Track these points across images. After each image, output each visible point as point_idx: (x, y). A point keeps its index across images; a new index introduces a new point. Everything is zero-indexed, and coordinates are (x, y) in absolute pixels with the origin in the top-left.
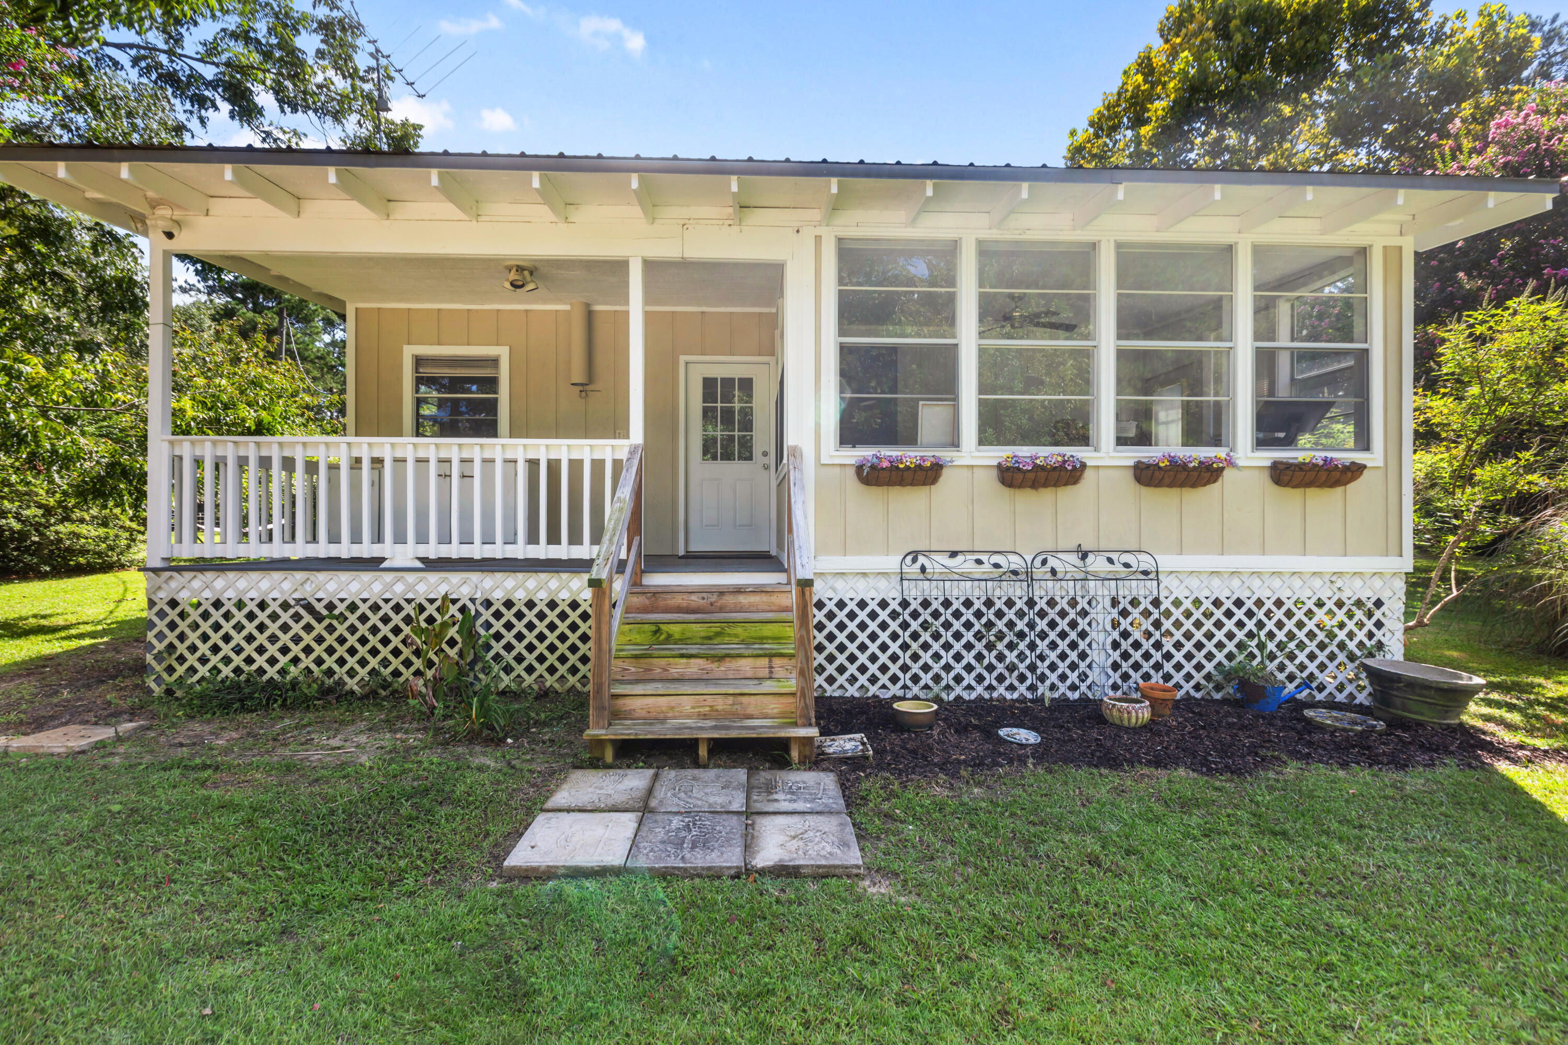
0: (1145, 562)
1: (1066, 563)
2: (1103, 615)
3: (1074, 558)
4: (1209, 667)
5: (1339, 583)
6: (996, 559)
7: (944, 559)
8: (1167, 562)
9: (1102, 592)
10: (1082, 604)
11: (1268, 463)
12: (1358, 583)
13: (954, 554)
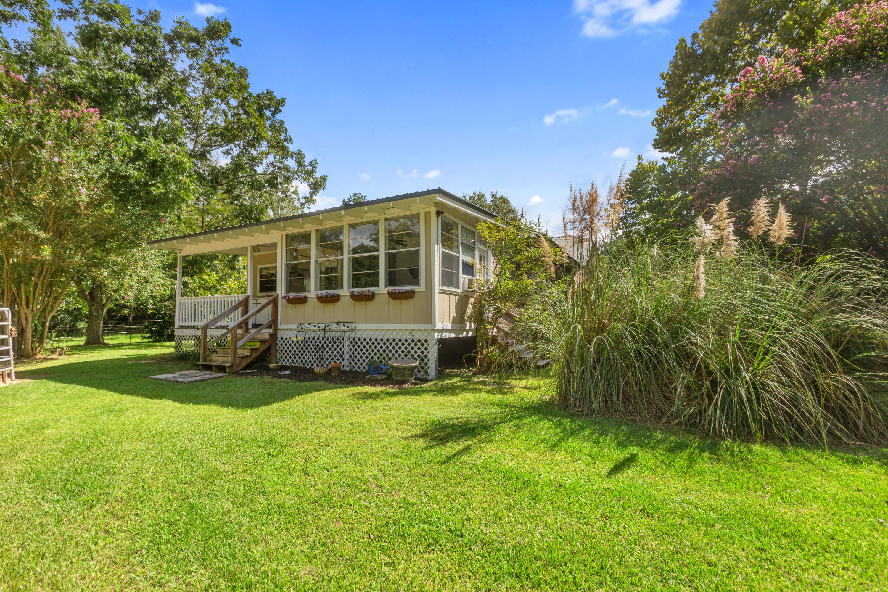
0: (353, 326)
1: (334, 326)
2: (347, 343)
3: (335, 325)
4: (367, 361)
5: (413, 334)
6: (319, 325)
7: (307, 325)
8: (359, 326)
9: (347, 335)
10: (341, 339)
11: (386, 292)
12: (419, 333)
13: (310, 324)
